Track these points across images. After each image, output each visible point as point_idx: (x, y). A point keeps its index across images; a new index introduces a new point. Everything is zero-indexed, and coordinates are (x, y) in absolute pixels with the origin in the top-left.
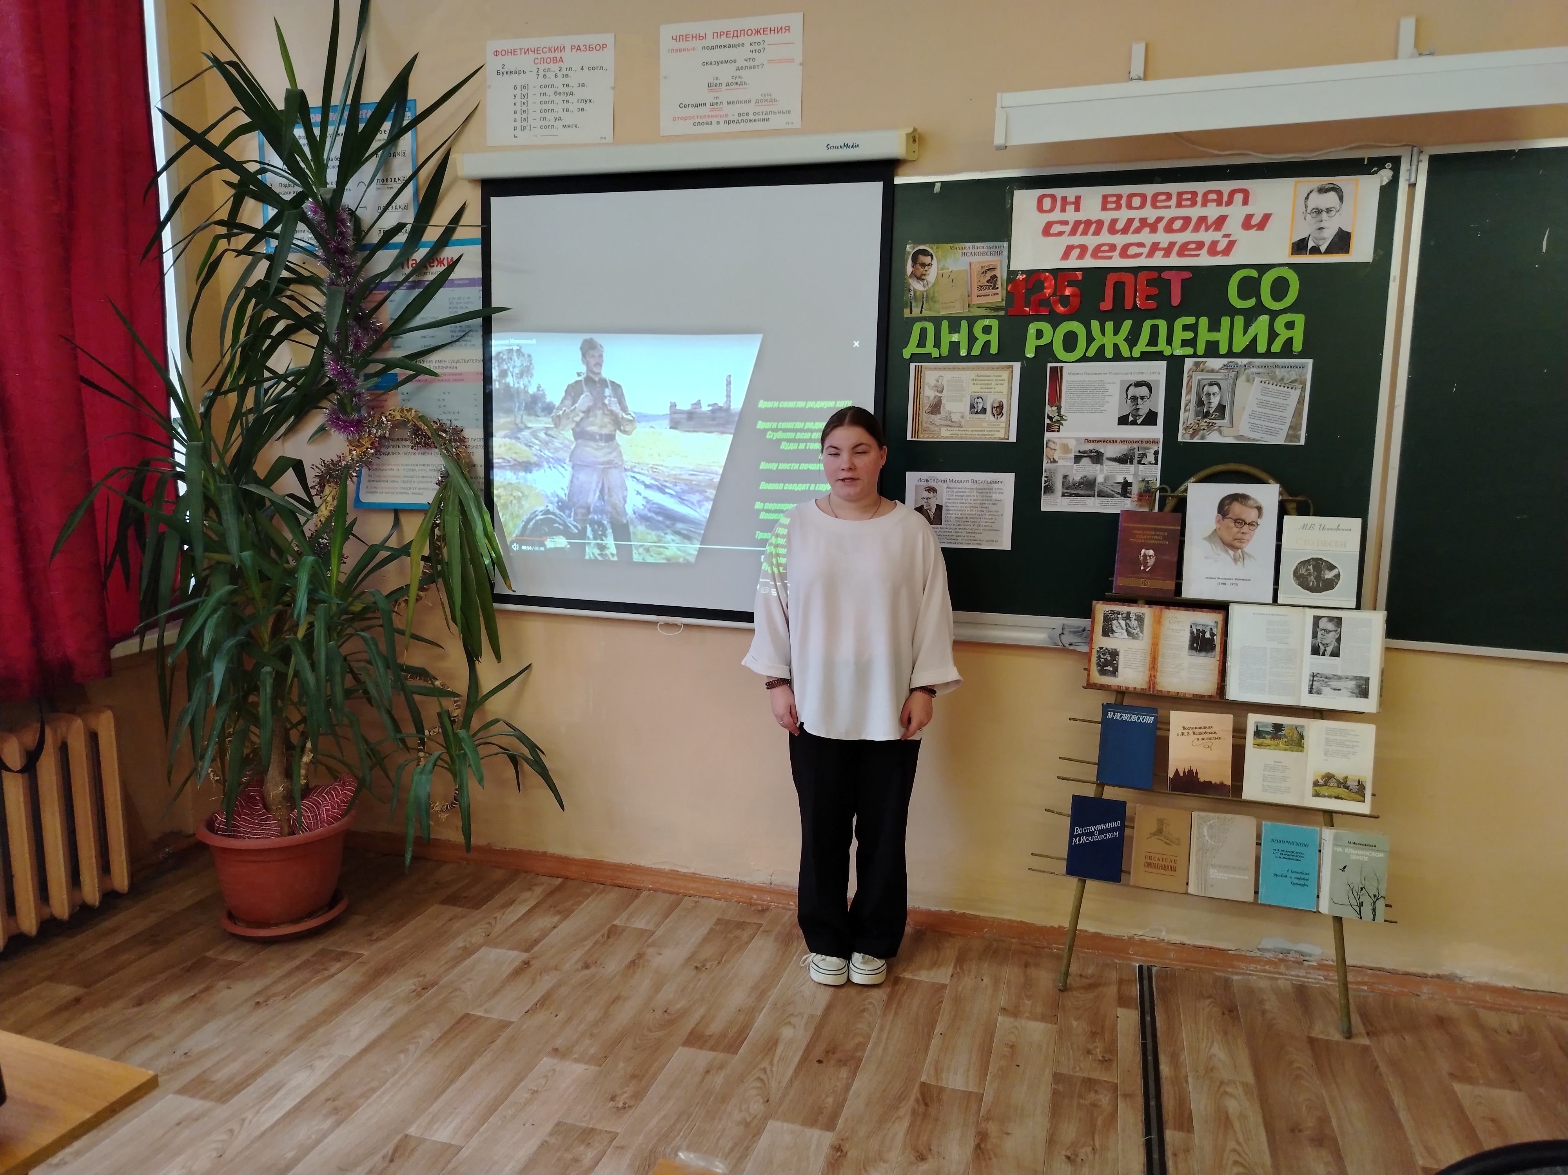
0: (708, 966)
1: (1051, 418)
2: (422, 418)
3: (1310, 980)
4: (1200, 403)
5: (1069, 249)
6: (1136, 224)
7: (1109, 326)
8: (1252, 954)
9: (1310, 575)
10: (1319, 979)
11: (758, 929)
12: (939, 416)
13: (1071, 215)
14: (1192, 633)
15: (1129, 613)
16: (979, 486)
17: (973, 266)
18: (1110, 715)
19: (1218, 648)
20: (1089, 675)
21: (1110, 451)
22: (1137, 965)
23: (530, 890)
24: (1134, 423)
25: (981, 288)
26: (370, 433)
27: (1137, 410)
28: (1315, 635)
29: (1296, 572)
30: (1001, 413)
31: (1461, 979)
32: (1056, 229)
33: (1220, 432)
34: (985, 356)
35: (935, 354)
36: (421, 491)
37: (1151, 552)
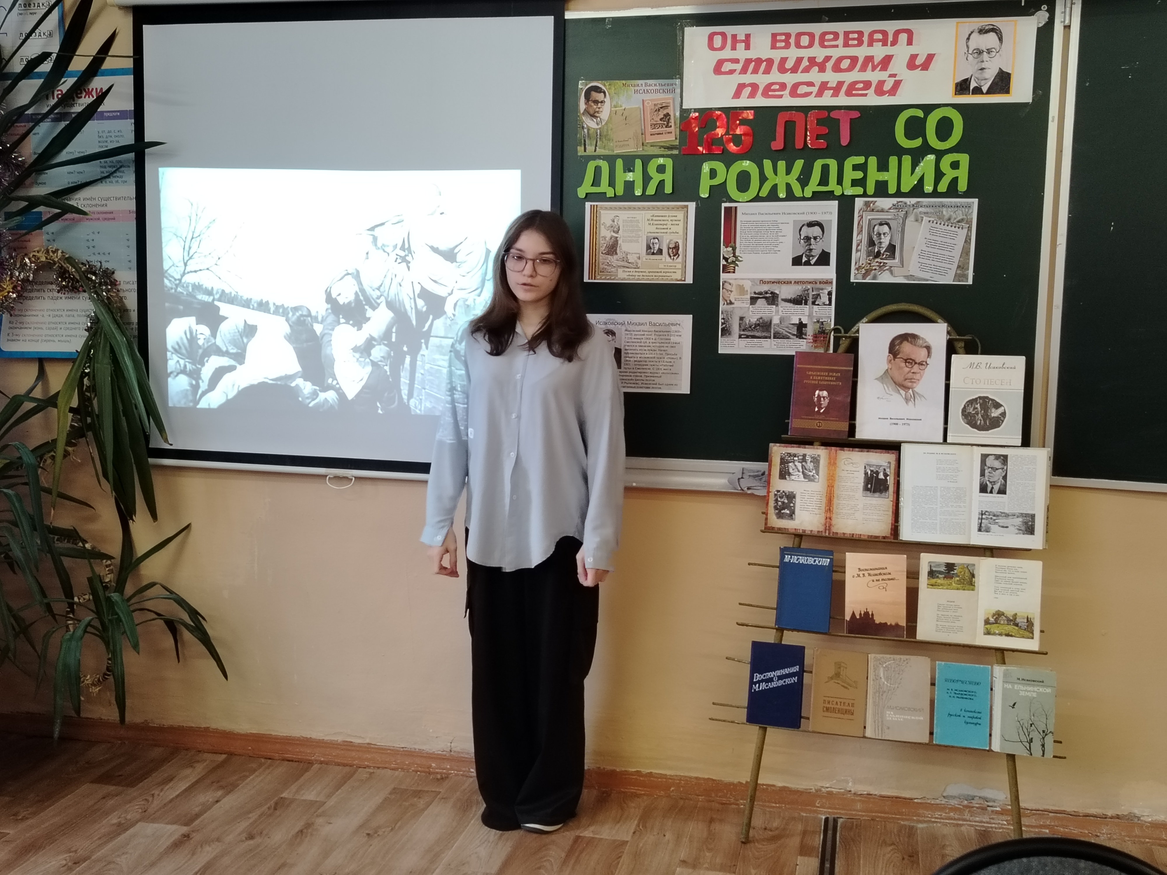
0: (380, 833)
1: (726, 259)
2: (70, 260)
3: (994, 825)
4: (871, 243)
5: (741, 87)
6: (805, 63)
7: (782, 165)
8: (938, 802)
9: (977, 414)
10: (1002, 824)
11: (436, 797)
12: (615, 257)
13: (741, 53)
14: (866, 474)
15: (804, 456)
16: (657, 328)
17: (646, 103)
18: (787, 558)
19: (891, 489)
20: (766, 519)
21: (785, 292)
22: (824, 817)
23: (192, 766)
24: (808, 263)
25: (654, 126)
26: (11, 277)
27: (811, 250)
28: (982, 474)
29: (964, 410)
30: (677, 254)
31: (1139, 818)
32: (727, 67)
33: (892, 273)
34: (659, 195)
35: (610, 193)
36: (68, 338)
37: (825, 393)
